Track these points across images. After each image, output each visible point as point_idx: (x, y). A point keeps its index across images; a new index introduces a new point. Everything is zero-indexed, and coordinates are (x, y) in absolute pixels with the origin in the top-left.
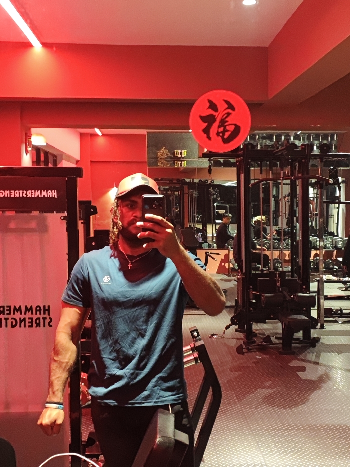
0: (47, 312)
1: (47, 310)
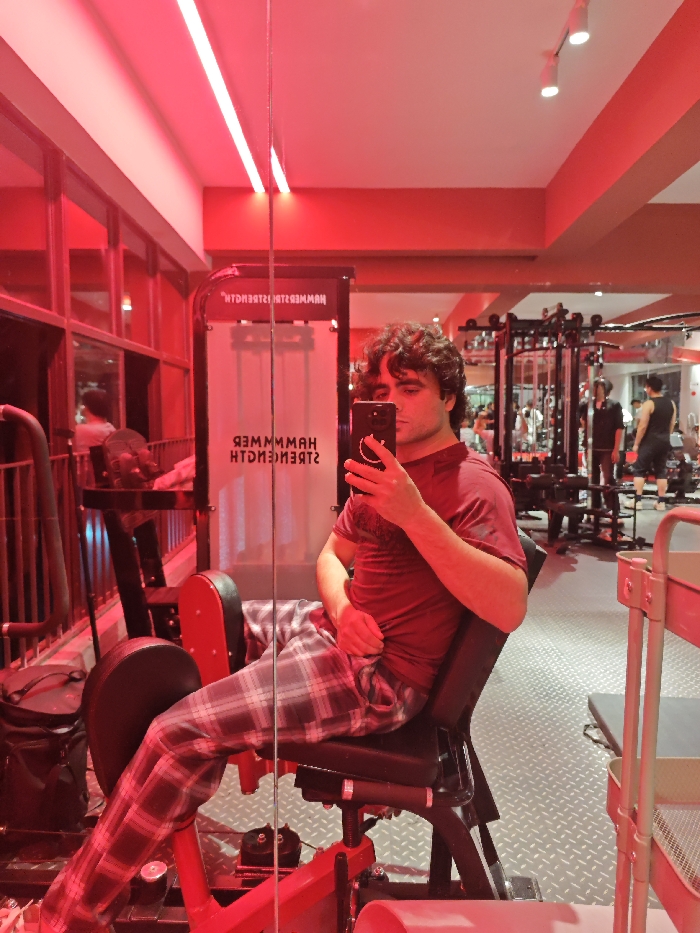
0: (312, 446)
1: (313, 443)
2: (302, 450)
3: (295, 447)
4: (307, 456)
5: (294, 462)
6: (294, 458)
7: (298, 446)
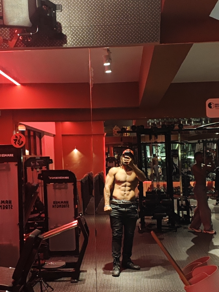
0: (10, 203)
1: (10, 202)
2: (7, 204)
3: (4, 204)
4: (8, 206)
5: (4, 209)
6: (4, 207)
7: (5, 203)
